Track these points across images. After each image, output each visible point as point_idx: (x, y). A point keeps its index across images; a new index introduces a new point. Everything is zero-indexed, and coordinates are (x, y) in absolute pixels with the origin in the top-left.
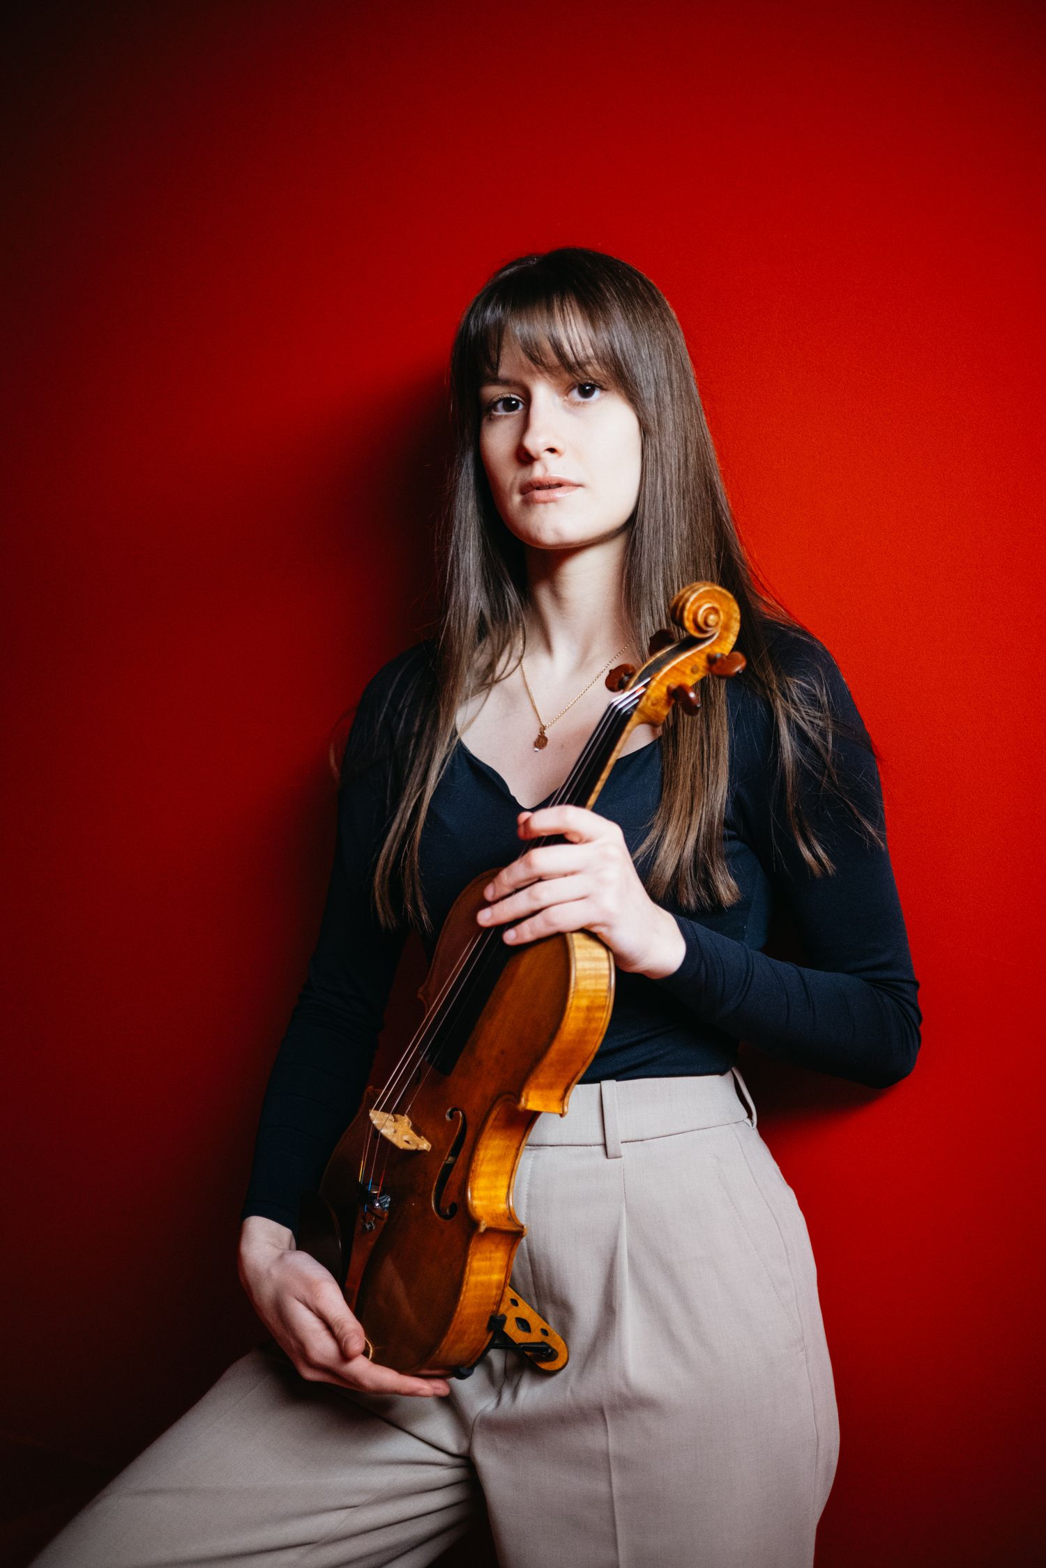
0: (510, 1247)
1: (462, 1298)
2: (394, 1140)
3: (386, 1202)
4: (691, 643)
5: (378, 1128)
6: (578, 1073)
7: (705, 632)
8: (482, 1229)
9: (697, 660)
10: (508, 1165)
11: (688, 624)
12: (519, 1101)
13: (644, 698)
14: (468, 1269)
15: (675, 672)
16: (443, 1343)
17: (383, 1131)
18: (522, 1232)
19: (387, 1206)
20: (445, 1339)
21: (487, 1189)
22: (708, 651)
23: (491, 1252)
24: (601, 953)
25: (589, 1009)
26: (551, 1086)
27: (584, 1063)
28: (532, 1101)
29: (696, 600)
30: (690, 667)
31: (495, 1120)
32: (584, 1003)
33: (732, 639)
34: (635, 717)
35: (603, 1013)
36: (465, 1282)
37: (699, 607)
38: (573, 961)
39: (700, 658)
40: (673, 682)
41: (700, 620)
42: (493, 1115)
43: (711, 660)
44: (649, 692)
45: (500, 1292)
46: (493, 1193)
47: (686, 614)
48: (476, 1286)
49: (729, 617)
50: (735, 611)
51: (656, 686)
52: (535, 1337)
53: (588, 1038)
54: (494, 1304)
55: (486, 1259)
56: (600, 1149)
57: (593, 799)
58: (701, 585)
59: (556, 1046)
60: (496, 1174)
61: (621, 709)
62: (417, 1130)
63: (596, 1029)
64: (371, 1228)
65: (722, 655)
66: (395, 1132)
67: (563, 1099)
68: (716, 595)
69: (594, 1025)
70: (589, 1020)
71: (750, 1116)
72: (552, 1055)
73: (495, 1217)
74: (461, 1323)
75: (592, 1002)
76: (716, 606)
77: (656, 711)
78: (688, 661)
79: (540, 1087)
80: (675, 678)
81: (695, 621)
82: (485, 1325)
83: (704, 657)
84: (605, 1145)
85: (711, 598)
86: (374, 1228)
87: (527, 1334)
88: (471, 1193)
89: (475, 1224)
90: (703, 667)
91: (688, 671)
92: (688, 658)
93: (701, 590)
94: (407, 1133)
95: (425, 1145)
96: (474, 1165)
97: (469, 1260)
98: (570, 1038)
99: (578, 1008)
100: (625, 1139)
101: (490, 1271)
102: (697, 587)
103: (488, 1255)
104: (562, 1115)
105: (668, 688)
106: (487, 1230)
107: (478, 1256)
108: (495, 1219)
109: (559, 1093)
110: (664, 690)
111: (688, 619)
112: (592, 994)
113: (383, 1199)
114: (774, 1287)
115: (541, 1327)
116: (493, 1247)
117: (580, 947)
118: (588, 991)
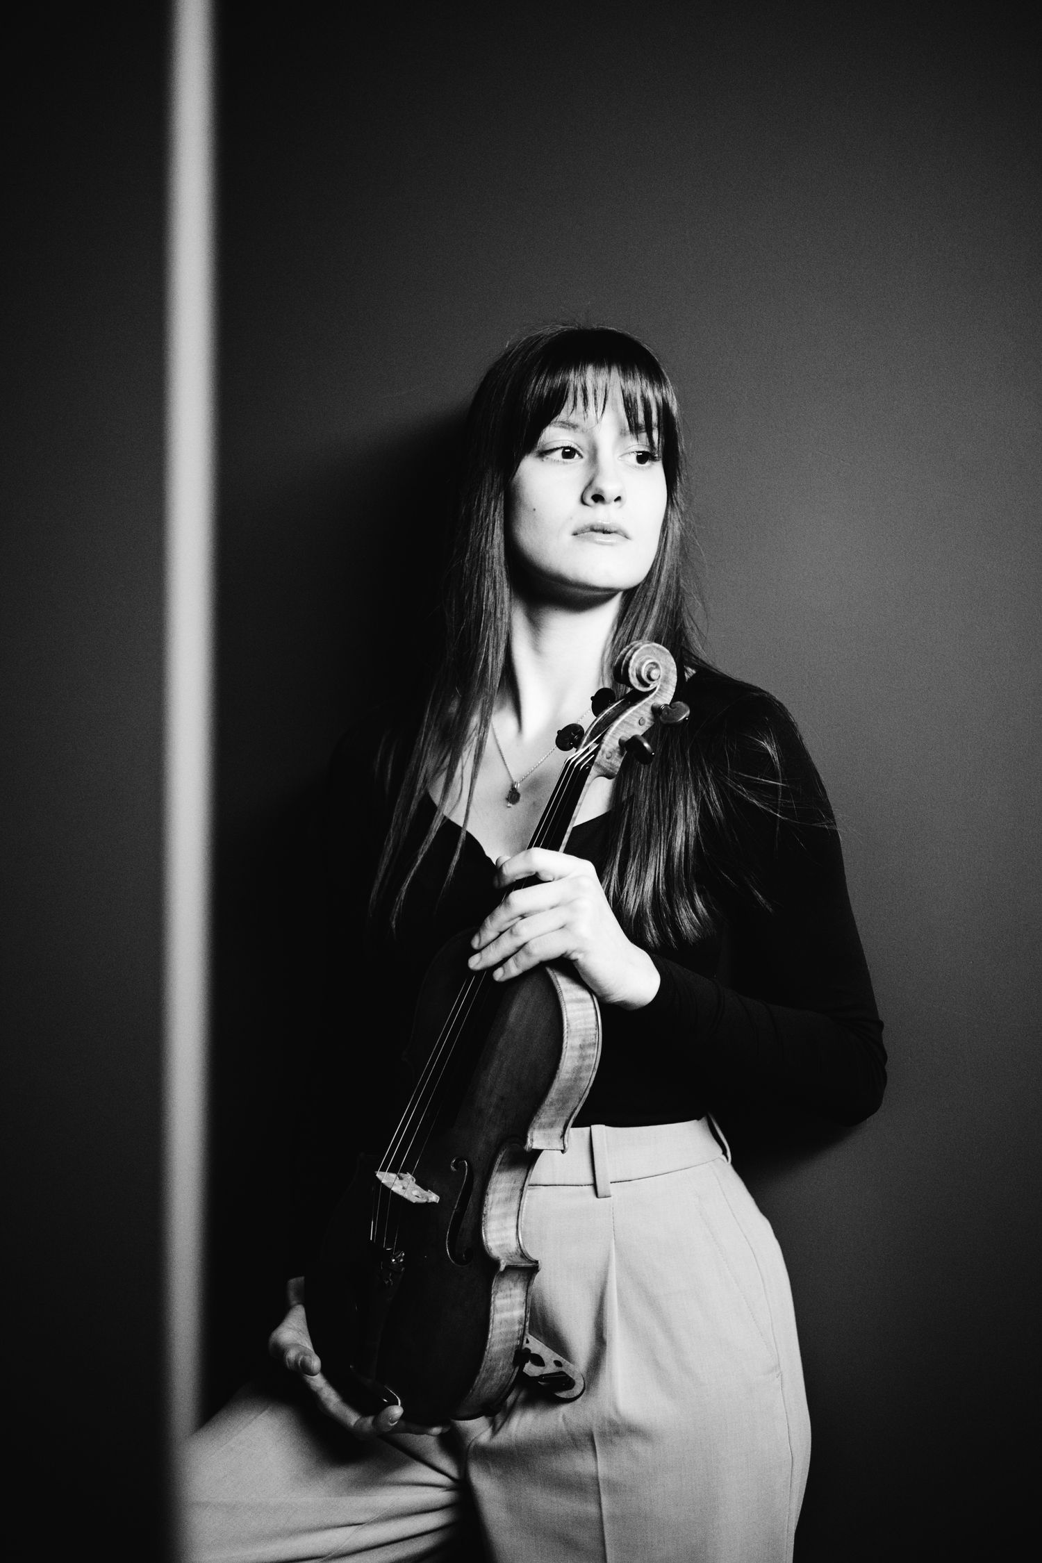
0: (527, 1283)
1: (490, 1337)
2: (406, 1196)
3: (401, 1258)
4: (636, 697)
5: (389, 1186)
7: (647, 685)
8: (502, 1268)
9: (642, 712)
10: (515, 1206)
11: (634, 680)
12: (525, 1142)
13: (600, 752)
14: (492, 1308)
15: (625, 725)
16: (476, 1381)
17: (394, 1189)
19: (401, 1260)
20: (478, 1378)
21: (498, 1231)
22: (651, 704)
23: (511, 1289)
25: (582, 1047)
26: (551, 1125)
28: (536, 1139)
29: (638, 657)
30: (637, 720)
31: (500, 1164)
32: (577, 1041)
34: (594, 771)
35: (594, 1050)
36: (491, 1321)
37: (642, 664)
38: (563, 1004)
39: (645, 710)
40: (627, 734)
41: (644, 676)
42: (499, 1160)
43: (656, 711)
44: (603, 746)
45: (522, 1327)
46: (504, 1234)
47: (630, 671)
48: (501, 1323)
49: (667, 670)
51: (610, 740)
52: (550, 1368)
53: (582, 1075)
54: (518, 1339)
55: (506, 1297)
56: (590, 1189)
58: (641, 643)
59: (556, 1085)
60: (505, 1216)
61: (578, 766)
62: (423, 1183)
63: (589, 1066)
64: (390, 1283)
65: (666, 705)
66: (404, 1188)
68: (655, 651)
69: (587, 1062)
70: (583, 1058)
71: (725, 1153)
72: (553, 1094)
73: (509, 1256)
74: (491, 1360)
75: (584, 1040)
76: (656, 661)
77: (611, 763)
78: (635, 714)
79: (542, 1127)
80: (625, 732)
81: (639, 677)
82: (511, 1360)
83: (649, 709)
84: (595, 1185)
85: (649, 654)
86: (392, 1284)
87: (541, 1368)
88: (486, 1236)
89: (496, 1263)
90: (649, 718)
91: (636, 724)
92: (634, 711)
93: (641, 648)
94: (415, 1189)
95: (434, 1198)
96: (485, 1209)
97: (492, 1299)
98: (567, 1076)
99: (572, 1048)
100: (613, 1180)
101: (511, 1308)
103: (508, 1292)
104: (563, 1151)
105: (621, 742)
106: (508, 1268)
107: (500, 1295)
108: (510, 1258)
109: (559, 1130)
110: (617, 743)
111: (633, 675)
112: (583, 1033)
113: (398, 1254)
116: (512, 1285)
117: (566, 990)
118: (580, 1030)
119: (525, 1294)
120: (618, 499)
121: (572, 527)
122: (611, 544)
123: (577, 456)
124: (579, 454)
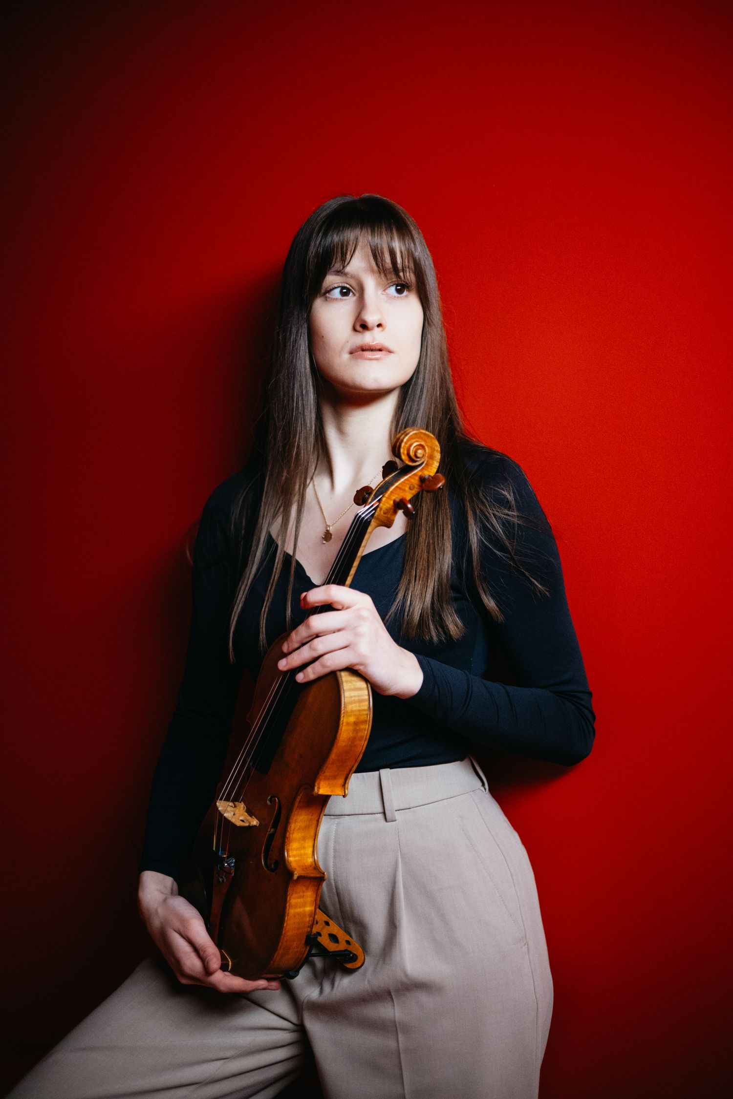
0: (317, 887)
1: (285, 925)
2: (233, 820)
3: (232, 863)
4: (407, 470)
5: (222, 813)
6: (353, 767)
7: (415, 461)
8: (295, 877)
9: (412, 480)
10: (312, 832)
11: (404, 457)
12: (313, 789)
13: (378, 509)
14: (288, 905)
15: (398, 490)
16: (275, 956)
17: (226, 815)
18: (324, 877)
19: (233, 865)
20: (276, 954)
21: (298, 849)
22: (420, 474)
23: (303, 892)
24: (363, 684)
25: (356, 723)
26: (335, 777)
27: (356, 760)
28: (323, 789)
29: (408, 440)
30: (408, 486)
31: (300, 802)
32: (352, 719)
33: (436, 465)
34: (373, 523)
35: (366, 725)
36: (286, 914)
37: (411, 445)
38: (342, 692)
39: (414, 479)
40: (397, 497)
41: (412, 454)
42: (298, 799)
43: (422, 480)
44: (381, 505)
45: (312, 918)
46: (302, 852)
47: (402, 450)
48: (294, 916)
49: (433, 449)
50: (437, 446)
51: (386, 500)
52: (342, 946)
53: (357, 742)
54: (309, 927)
55: (300, 897)
56: (381, 816)
57: (349, 580)
58: (411, 430)
59: (335, 751)
60: (304, 839)
61: (363, 518)
62: (250, 812)
63: (362, 737)
64: (223, 881)
65: (430, 476)
66: (234, 814)
67: (344, 785)
68: (422, 435)
69: (360, 734)
70: (356, 731)
71: (483, 785)
72: (333, 756)
73: (305, 868)
74: (286, 942)
75: (358, 719)
76: (423, 443)
77: (387, 517)
78: (407, 482)
79: (327, 779)
80: (398, 495)
81: (408, 455)
82: (303, 941)
83: (417, 478)
84: (384, 813)
85: (418, 438)
86: (225, 881)
87: (337, 945)
88: (287, 853)
89: (290, 874)
90: (417, 485)
91: (407, 489)
92: (406, 480)
93: (411, 434)
94: (242, 815)
95: (255, 822)
96: (288, 834)
97: (288, 899)
98: (344, 744)
99: (348, 724)
100: (398, 808)
101: (304, 905)
102: (408, 432)
103: (301, 894)
104: (344, 796)
105: (394, 501)
106: (299, 877)
107: (294, 895)
108: (305, 869)
109: (341, 781)
110: (392, 502)
111: (404, 454)
112: (357, 713)
113: (229, 861)
114: (504, 903)
115: (346, 939)
116: (304, 889)
117: (347, 682)
118: (354, 711)
119: (315, 896)
120: (379, 325)
121: (348, 348)
122: (377, 359)
123: (351, 294)
124: (353, 293)
